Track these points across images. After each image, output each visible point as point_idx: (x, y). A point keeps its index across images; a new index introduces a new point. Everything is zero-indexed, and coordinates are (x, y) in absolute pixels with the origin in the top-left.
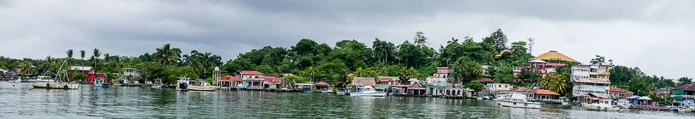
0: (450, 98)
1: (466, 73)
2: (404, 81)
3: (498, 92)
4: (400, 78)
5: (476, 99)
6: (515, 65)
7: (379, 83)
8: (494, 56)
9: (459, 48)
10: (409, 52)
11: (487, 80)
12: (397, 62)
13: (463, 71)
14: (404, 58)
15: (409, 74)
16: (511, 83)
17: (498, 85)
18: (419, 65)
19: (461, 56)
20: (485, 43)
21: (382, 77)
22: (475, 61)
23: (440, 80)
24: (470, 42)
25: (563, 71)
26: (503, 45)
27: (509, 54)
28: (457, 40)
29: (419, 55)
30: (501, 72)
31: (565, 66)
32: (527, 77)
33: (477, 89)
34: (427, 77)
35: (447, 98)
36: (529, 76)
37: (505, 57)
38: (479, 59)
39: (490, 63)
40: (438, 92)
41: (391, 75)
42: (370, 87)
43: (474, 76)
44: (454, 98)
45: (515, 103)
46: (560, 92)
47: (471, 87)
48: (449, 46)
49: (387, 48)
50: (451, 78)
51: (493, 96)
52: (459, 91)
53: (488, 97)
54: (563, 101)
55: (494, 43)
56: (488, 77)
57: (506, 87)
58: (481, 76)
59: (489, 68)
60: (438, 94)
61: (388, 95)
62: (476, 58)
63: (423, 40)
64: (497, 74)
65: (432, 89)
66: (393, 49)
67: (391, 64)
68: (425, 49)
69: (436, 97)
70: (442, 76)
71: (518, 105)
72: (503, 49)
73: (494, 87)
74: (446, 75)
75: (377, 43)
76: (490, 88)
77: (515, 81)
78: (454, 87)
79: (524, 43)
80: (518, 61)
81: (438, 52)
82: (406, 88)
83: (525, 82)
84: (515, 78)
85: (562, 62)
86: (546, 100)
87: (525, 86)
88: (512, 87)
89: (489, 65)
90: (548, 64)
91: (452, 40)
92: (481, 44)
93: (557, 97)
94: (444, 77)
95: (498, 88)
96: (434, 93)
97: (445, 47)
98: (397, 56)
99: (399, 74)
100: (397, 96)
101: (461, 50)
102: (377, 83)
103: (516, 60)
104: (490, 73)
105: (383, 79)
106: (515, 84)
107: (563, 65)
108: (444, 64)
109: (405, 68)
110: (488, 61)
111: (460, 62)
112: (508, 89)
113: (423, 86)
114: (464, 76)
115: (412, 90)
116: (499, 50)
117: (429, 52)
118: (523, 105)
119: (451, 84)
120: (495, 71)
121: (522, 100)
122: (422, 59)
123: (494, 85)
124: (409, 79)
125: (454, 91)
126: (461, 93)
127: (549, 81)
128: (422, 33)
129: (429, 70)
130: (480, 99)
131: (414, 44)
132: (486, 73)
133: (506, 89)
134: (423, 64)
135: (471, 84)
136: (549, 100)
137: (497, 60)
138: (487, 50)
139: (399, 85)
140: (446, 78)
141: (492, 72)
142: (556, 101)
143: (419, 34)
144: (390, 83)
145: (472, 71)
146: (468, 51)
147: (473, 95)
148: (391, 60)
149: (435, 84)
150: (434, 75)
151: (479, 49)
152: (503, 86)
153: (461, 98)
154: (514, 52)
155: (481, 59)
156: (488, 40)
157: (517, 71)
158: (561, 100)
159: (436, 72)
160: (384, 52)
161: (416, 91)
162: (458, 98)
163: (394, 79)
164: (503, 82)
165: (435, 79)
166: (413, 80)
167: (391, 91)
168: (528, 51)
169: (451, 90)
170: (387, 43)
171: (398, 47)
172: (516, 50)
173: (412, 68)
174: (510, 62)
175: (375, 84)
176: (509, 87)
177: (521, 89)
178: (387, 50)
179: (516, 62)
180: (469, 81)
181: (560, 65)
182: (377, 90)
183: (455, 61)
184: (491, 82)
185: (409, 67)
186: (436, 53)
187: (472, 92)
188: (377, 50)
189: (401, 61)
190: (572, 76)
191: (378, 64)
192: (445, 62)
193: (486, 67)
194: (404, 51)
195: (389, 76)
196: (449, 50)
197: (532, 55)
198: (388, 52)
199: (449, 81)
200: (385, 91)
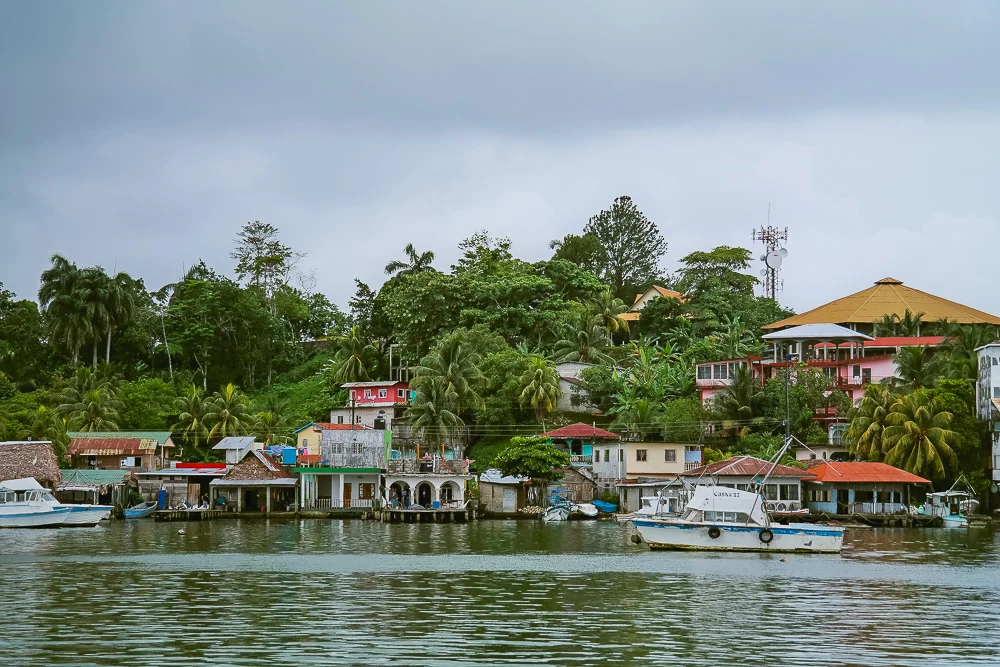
0: (410, 518)
1: (481, 406)
2: (197, 450)
3: (638, 485)
4: (175, 438)
5: (538, 517)
6: (705, 355)
7: (80, 462)
8: (607, 321)
9: (442, 290)
10: (213, 315)
11: (580, 429)
12: (159, 363)
13: (463, 397)
14: (192, 344)
15: (220, 419)
16: (689, 439)
17: (630, 451)
18: (260, 374)
19: (451, 328)
20: (564, 262)
21: (92, 435)
22: (523, 347)
23: (363, 437)
24: (492, 260)
25: (936, 370)
26: (647, 268)
27: (674, 308)
28: (428, 256)
29: (260, 326)
30: (641, 392)
31: (943, 349)
32: (759, 407)
33: (538, 475)
34: (304, 426)
35: (394, 519)
36: (775, 402)
37: (656, 323)
38: (542, 336)
39: (594, 352)
40: (355, 493)
41: (135, 426)
42: (30, 484)
43: (525, 415)
44: (426, 518)
45: (714, 532)
46: (928, 469)
47: (508, 468)
48: (395, 282)
49: (110, 303)
50: (409, 431)
51: (611, 502)
52: (448, 490)
53: (589, 509)
54: (944, 512)
55: (603, 260)
56: (587, 418)
57: (670, 457)
58: (555, 415)
59: (588, 376)
60: (357, 502)
61: (119, 516)
62: (526, 331)
63: (274, 259)
64: (625, 404)
65: (325, 484)
66: (139, 303)
67: (130, 376)
68: (289, 300)
69: (348, 516)
70: (368, 419)
71: (728, 540)
72: (645, 288)
73: (616, 462)
74: (389, 417)
75: (62, 280)
76: (597, 468)
77: (708, 428)
78: (424, 468)
79: (739, 256)
80: (714, 336)
81: (346, 310)
82: (204, 481)
83: (755, 429)
84: (707, 416)
85: (927, 328)
86: (873, 508)
87: (755, 449)
88: (697, 456)
89: (588, 359)
90: (873, 341)
91: (406, 259)
92: (548, 269)
93: (918, 494)
94: (379, 425)
95: (634, 466)
96: (338, 500)
97: (375, 287)
98: (159, 334)
99: (173, 419)
100: (161, 518)
101: (451, 299)
102: (63, 465)
103: (709, 331)
104: (596, 400)
105: (95, 445)
106: (709, 441)
107: (935, 342)
108: (375, 368)
109: (196, 392)
110: (582, 347)
111: (448, 355)
112: (678, 467)
113: (287, 472)
114: (468, 416)
115: (233, 489)
116: (627, 293)
117: (305, 315)
118: (751, 540)
119: (411, 458)
120: (618, 389)
121: (742, 517)
122: (278, 349)
123: (614, 450)
124: (217, 438)
125: (425, 489)
126: (459, 495)
127: (883, 422)
128: (267, 229)
129: (312, 394)
130: (554, 517)
131: (234, 277)
132: (576, 401)
133: (670, 468)
134: (283, 368)
135: (513, 453)
136: (891, 507)
137: (620, 337)
138: (574, 292)
139: (173, 470)
140: (388, 434)
141: (603, 395)
142: (915, 510)
143: (256, 233)
144: (130, 462)
145: (513, 392)
146: (485, 303)
147: (522, 500)
148: (130, 356)
149: (338, 460)
150: (334, 418)
151: (541, 290)
152: (656, 453)
153: (459, 517)
154: (696, 300)
155: (549, 336)
156: (574, 249)
157: (715, 382)
158: (936, 506)
159: (342, 405)
160: (97, 321)
161: (252, 495)
162: (445, 518)
163: (149, 440)
164: (654, 437)
165: (336, 436)
166: (236, 446)
167: (133, 500)
168: (759, 291)
169: (413, 485)
170: (111, 274)
171: (161, 295)
172: (701, 287)
173: (230, 388)
174: (682, 342)
175: (51, 467)
176: (684, 459)
177: (735, 462)
178: (110, 308)
179: (710, 342)
180: (503, 439)
181: (919, 342)
182: (65, 497)
183: (425, 351)
184: (600, 441)
185: (215, 387)
186: (338, 317)
187: (520, 489)
188: (63, 309)
189: (177, 361)
190: (986, 392)
191: (68, 374)
192: (380, 356)
193: (572, 371)
194: (188, 312)
195: (124, 427)
196: (397, 299)
197: (783, 304)
198: (117, 319)
199: (402, 445)
200: (105, 499)
